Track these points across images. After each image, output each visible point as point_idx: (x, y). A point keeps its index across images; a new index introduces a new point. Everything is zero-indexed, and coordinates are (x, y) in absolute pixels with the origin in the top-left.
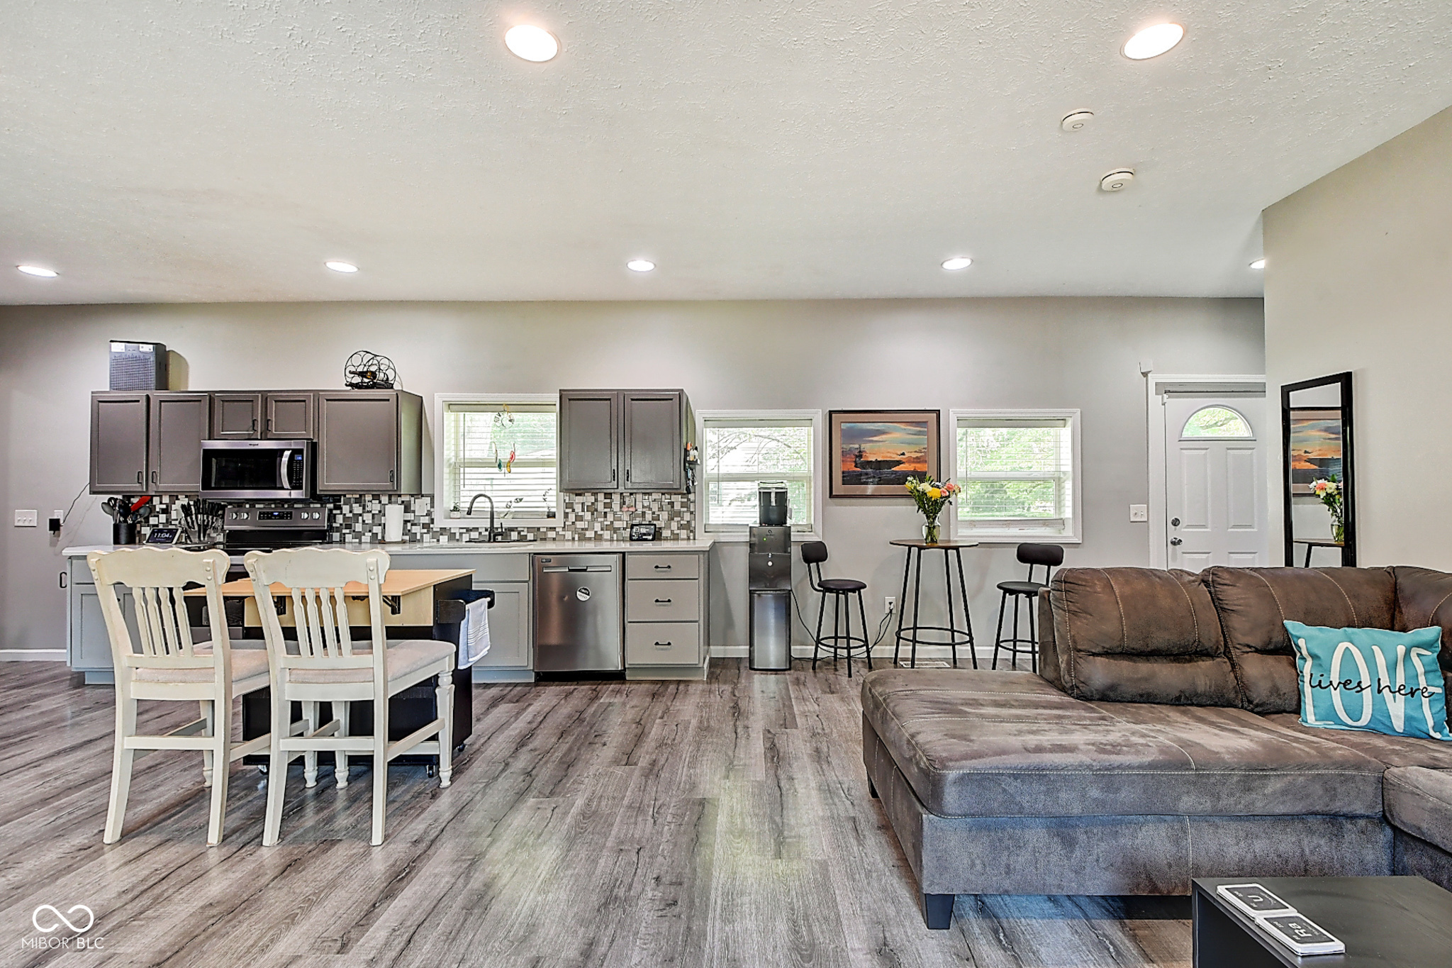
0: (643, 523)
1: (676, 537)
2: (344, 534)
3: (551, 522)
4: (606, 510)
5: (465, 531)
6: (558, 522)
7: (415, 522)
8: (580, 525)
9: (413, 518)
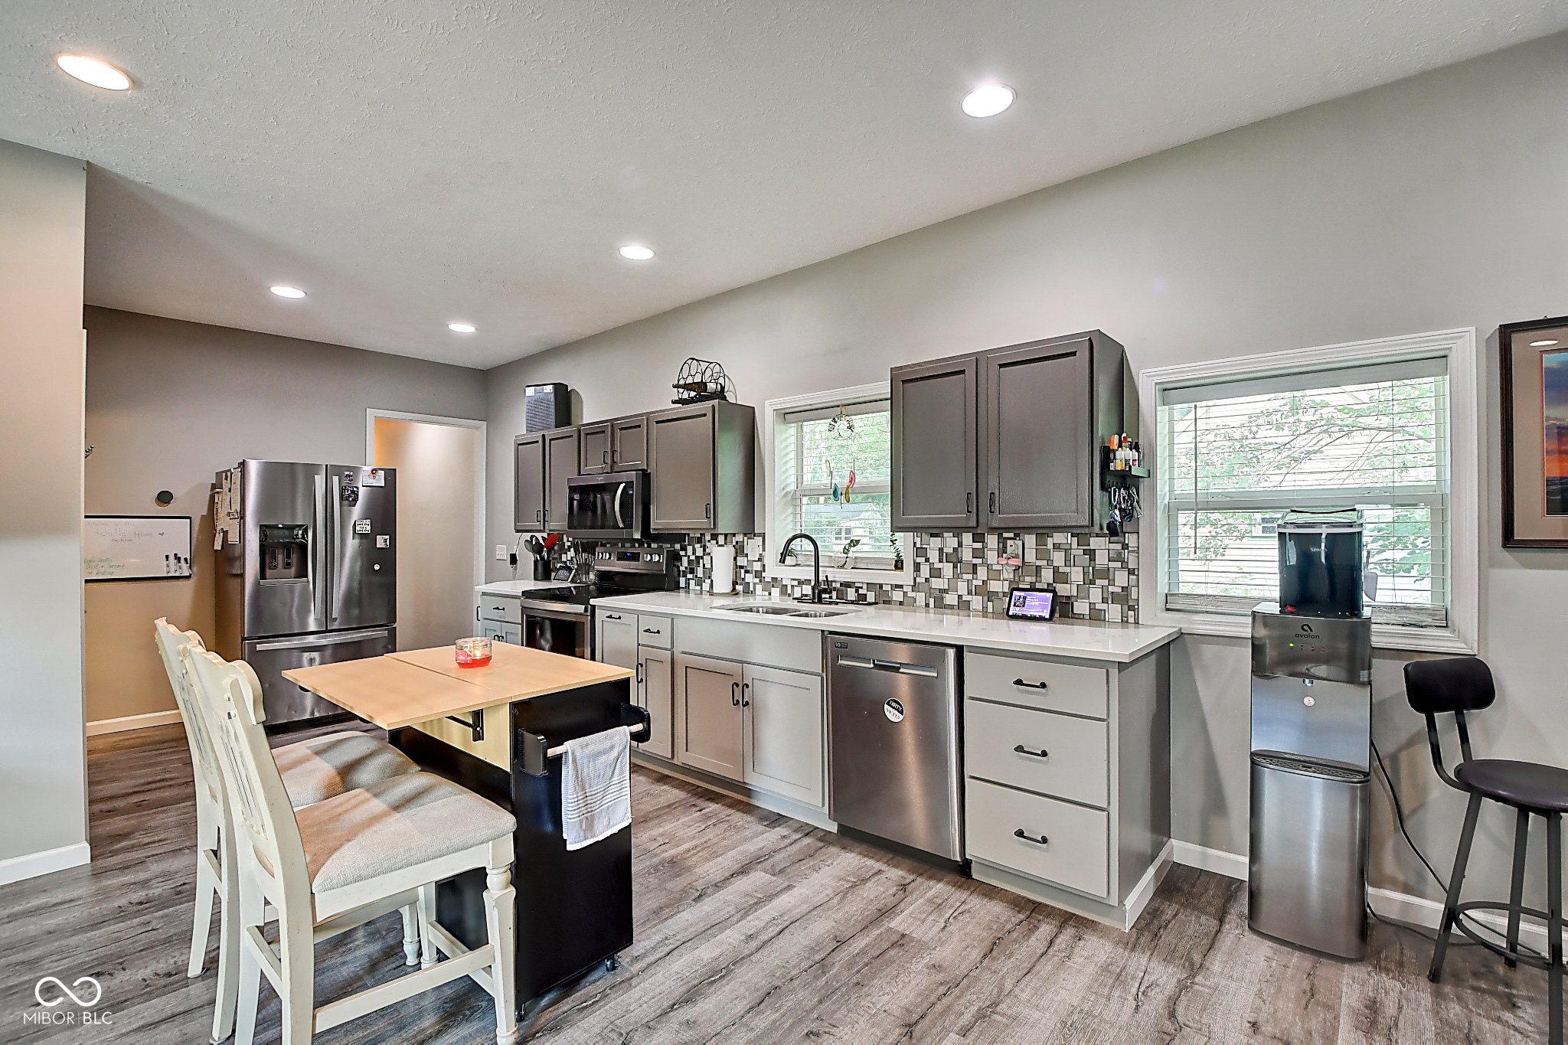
0: (1038, 586)
1: (1096, 617)
2: (689, 579)
3: (897, 577)
4: (975, 561)
5: (796, 583)
6: (905, 577)
7: (748, 569)
8: (937, 584)
9: (746, 564)
